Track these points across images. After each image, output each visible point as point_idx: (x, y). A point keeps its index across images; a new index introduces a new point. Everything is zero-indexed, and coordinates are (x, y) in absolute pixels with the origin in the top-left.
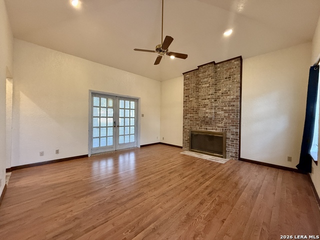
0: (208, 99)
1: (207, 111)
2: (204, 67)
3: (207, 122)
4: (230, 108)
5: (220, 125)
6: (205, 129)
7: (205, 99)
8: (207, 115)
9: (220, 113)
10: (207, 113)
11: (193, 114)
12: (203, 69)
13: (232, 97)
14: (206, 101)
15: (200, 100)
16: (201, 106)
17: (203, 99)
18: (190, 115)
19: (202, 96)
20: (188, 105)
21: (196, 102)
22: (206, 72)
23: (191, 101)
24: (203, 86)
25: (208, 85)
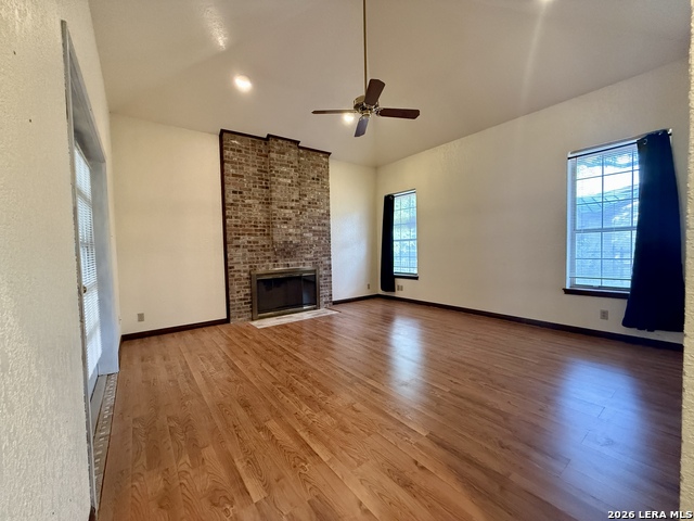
0: (292, 208)
1: (291, 231)
2: (280, 141)
3: (289, 253)
4: (321, 228)
5: (308, 256)
6: (284, 266)
7: (286, 208)
8: (291, 238)
9: (308, 235)
10: (290, 234)
11: (256, 235)
12: (278, 145)
13: (322, 211)
14: (287, 211)
15: (274, 207)
16: (277, 221)
17: (282, 207)
18: (247, 238)
19: (280, 200)
20: (240, 214)
21: (261, 211)
22: (284, 154)
23: (250, 205)
24: (280, 179)
25: (289, 181)
